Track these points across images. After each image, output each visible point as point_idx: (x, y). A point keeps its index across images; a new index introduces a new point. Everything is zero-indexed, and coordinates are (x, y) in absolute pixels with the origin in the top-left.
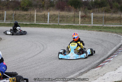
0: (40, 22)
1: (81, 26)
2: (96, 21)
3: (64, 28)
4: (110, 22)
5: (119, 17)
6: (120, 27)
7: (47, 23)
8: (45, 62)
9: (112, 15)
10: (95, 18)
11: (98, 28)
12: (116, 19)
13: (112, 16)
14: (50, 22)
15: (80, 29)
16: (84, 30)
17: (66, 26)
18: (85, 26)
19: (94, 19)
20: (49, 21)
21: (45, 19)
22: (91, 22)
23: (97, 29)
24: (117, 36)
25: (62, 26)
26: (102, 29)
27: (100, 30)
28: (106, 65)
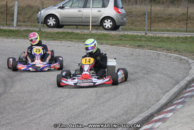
1: (93, 35)
2: (129, 23)
3: (55, 40)
4: (162, 25)
5: (183, 14)
6: (186, 37)
7: (13, 26)
8: (9, 122)
9: (166, 9)
10: (127, 15)
11: (134, 40)
12: (176, 19)
13: (166, 12)
14: (19, 23)
16: (102, 44)
17: (57, 33)
18: (104, 35)
20: (18, 21)
21: (8, 16)
23: (131, 42)
24: (181, 59)
25: (49, 33)
26: (143, 43)
27: (139, 43)
28: (157, 128)
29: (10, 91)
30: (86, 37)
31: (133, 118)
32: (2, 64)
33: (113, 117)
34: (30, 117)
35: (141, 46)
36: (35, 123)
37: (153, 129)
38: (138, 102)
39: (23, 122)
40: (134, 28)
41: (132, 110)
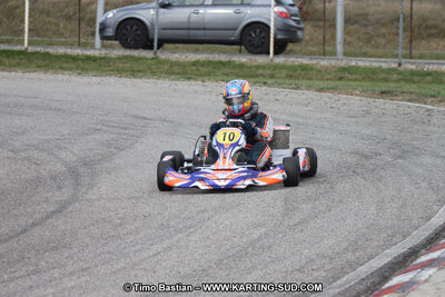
0: (50, 44)
1: (276, 67)
2: (359, 38)
3: (189, 79)
7: (92, 46)
8: (86, 266)
10: (356, 22)
11: (373, 80)
15: (272, 85)
16: (297, 88)
17: (195, 63)
18: (304, 68)
19: (351, 28)
21: (83, 25)
22: (335, 45)
23: (365, 84)
25: (174, 64)
26: (392, 85)
27: (384, 86)
28: (426, 281)
29: (88, 196)
30: (260, 71)
31: (369, 259)
32: (69, 134)
33: (323, 257)
34: (132, 255)
35: (389, 92)
36: (145, 269)
37: (417, 283)
38: (381, 222)
39: (117, 267)
40: (373, 51)
41: (367, 240)
